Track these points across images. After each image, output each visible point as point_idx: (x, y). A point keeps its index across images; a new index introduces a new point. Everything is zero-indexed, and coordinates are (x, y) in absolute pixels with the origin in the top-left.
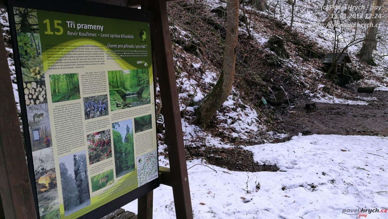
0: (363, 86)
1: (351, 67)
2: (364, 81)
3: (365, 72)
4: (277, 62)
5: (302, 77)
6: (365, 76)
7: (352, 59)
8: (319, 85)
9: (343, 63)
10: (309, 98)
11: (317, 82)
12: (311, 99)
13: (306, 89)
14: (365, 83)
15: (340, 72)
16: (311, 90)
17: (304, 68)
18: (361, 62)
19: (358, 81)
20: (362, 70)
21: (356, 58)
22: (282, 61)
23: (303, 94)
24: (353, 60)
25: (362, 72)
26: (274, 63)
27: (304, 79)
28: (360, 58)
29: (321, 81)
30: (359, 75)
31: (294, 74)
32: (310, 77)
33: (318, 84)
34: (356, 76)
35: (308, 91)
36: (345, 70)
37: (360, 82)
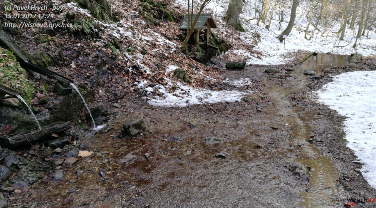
0: (232, 59)
1: (217, 34)
2: (233, 52)
3: (234, 40)
4: (91, 28)
5: (139, 55)
6: (233, 45)
7: (218, 23)
8: (169, 66)
9: (206, 28)
10: (145, 98)
11: (166, 61)
12: (147, 99)
13: (142, 78)
14: (234, 54)
15: (203, 41)
16: (151, 81)
17: (146, 38)
18: (228, 27)
19: (226, 53)
20: (229, 37)
21: (222, 22)
22: (102, 26)
23: (134, 90)
24: (219, 25)
25: (230, 40)
26: (83, 30)
27: (141, 57)
28: (227, 22)
29: (173, 60)
30: (226, 44)
31: (122, 49)
32: (153, 53)
33: (168, 64)
34: (224, 46)
35: (146, 82)
36: (210, 38)
37: (228, 53)
